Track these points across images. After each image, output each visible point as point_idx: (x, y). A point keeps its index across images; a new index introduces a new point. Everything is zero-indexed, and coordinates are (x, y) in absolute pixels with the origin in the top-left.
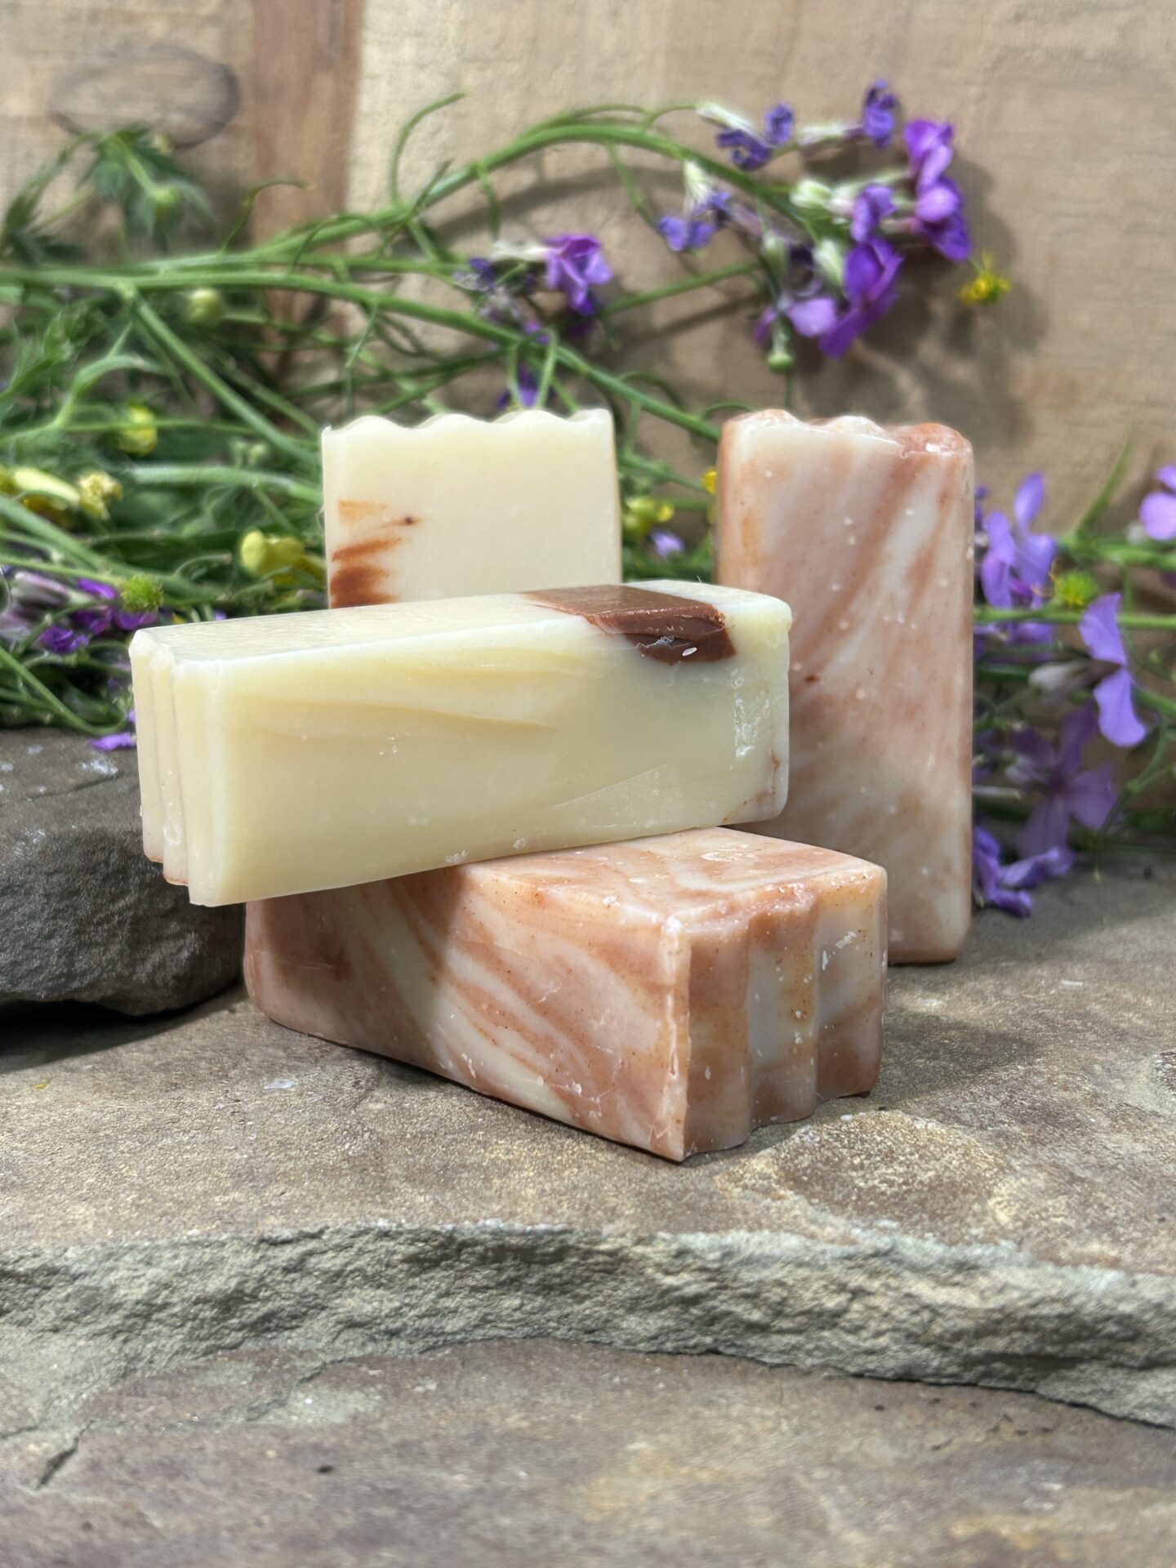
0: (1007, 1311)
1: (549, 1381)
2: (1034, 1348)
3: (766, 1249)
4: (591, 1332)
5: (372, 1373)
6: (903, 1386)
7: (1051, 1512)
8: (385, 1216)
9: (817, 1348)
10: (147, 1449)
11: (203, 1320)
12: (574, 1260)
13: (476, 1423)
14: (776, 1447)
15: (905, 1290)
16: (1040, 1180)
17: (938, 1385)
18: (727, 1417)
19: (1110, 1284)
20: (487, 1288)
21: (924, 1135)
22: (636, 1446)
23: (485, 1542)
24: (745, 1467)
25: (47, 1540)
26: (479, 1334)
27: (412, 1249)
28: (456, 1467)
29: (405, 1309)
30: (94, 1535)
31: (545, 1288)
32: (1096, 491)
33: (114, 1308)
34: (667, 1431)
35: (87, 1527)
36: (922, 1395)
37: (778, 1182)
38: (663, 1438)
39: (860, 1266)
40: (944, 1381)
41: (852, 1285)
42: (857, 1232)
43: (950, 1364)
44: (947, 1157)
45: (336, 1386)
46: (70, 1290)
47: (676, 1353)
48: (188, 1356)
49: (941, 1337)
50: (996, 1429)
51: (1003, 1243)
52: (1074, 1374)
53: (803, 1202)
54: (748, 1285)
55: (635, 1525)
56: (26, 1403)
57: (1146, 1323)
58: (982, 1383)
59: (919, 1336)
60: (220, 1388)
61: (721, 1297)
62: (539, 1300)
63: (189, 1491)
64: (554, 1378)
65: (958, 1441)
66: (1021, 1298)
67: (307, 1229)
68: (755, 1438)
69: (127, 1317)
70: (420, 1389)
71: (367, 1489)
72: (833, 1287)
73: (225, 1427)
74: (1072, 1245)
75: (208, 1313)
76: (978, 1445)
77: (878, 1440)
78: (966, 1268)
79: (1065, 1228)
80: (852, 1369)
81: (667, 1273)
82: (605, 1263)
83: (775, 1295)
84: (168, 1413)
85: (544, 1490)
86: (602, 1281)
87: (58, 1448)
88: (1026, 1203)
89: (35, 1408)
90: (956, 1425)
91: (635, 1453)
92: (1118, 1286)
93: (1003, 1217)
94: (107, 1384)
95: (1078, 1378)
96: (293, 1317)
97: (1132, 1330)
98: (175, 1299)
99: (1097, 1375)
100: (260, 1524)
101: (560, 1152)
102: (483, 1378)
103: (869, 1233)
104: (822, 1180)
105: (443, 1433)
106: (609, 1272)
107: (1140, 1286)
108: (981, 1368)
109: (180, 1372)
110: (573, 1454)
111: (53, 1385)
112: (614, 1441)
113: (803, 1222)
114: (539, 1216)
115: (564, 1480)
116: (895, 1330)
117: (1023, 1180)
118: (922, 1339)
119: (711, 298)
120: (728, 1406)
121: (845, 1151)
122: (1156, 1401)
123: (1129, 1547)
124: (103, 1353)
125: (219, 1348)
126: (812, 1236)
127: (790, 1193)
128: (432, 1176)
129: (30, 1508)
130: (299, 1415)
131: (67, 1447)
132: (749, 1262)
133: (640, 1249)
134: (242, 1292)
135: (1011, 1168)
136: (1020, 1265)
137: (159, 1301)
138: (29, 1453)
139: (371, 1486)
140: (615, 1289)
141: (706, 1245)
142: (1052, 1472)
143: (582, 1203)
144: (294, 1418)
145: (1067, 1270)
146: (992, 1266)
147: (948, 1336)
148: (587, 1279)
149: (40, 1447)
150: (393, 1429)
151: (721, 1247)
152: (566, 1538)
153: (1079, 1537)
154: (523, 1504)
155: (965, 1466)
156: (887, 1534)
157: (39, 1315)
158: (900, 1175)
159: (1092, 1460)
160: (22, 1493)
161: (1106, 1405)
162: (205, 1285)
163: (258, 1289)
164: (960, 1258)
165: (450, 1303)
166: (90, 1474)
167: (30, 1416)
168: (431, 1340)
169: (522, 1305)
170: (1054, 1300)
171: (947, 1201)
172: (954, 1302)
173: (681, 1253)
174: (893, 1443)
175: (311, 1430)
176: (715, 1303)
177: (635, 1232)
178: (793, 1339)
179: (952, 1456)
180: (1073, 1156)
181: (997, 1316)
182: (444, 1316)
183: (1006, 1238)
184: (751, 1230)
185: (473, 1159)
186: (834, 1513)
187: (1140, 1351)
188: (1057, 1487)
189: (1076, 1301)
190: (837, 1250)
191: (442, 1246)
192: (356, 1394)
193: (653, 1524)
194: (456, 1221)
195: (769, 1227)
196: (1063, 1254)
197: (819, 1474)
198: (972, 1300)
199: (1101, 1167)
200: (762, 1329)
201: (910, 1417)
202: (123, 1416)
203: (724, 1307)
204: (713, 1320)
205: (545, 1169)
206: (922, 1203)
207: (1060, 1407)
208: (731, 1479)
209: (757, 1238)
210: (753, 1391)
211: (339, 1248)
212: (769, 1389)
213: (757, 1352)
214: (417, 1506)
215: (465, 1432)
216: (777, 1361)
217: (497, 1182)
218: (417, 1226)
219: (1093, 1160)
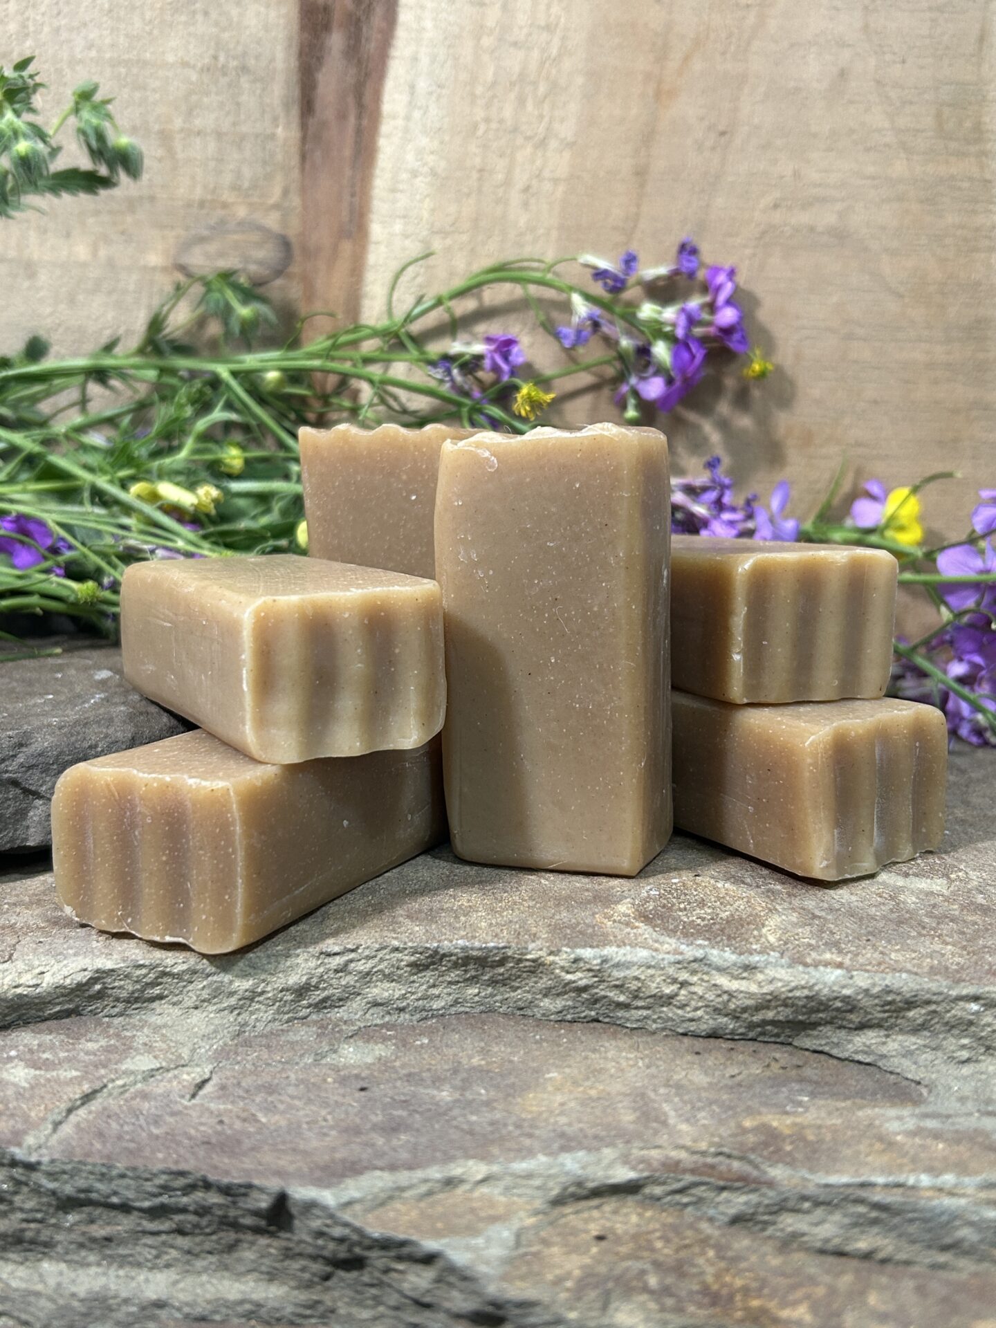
0: (775, 994)
1: (496, 1038)
2: (791, 1017)
3: (629, 958)
4: (521, 1009)
5: (389, 1033)
6: (712, 1040)
7: (802, 1113)
8: (396, 938)
9: (659, 1018)
10: (255, 1078)
11: (286, 1002)
12: (511, 965)
13: (453, 1062)
14: (636, 1076)
15: (713, 982)
16: (794, 917)
17: (733, 1040)
18: (606, 1058)
19: (837, 977)
20: (458, 982)
21: (723, 890)
22: (551, 1075)
23: (462, 1130)
24: (616, 1087)
25: (197, 1130)
26: (453, 1010)
27: (413, 958)
28: (442, 1088)
29: (408, 995)
30: (226, 1127)
31: (493, 982)
32: (823, 498)
33: (232, 994)
34: (569, 1066)
35: (221, 1122)
36: (724, 1046)
37: (634, 918)
38: (567, 1070)
39: (685, 968)
40: (737, 1037)
41: (680, 979)
42: (683, 947)
43: (740, 1027)
44: (737, 903)
45: (368, 1041)
46: (205, 983)
47: (573, 1021)
48: (277, 1023)
49: (735, 1010)
50: (768, 1066)
51: (772, 953)
52: (815, 1033)
53: (650, 930)
54: (618, 979)
55: (552, 1120)
56: (180, 1051)
57: (859, 1001)
58: (759, 1039)
59: (721, 1010)
60: (297, 1042)
61: (601, 987)
62: (490, 990)
63: (282, 1102)
64: (500, 1036)
65: (745, 1072)
66: (783, 986)
67: (350, 946)
68: (622, 1070)
69: (240, 1000)
70: (418, 1043)
71: (388, 1100)
72: (669, 981)
73: (302, 1065)
74: (814, 954)
75: (289, 998)
76: (758, 1075)
77: (697, 1072)
78: (750, 968)
79: (810, 945)
80: (681, 1031)
81: (568, 972)
82: (530, 966)
83: (634, 985)
84: (266, 1056)
85: (496, 1101)
86: (528, 978)
87: (201, 1076)
88: (786, 931)
89: (185, 1053)
90: (744, 1063)
91: (551, 1079)
92: (841, 979)
93: (772, 939)
94: (228, 1040)
95: (818, 1036)
96: (340, 1000)
97: (850, 1005)
98: (269, 989)
99: (830, 1033)
100: (325, 1120)
101: (501, 902)
102: (457, 1036)
103: (691, 947)
104: (662, 917)
105: (434, 1068)
106: (533, 972)
107: (856, 978)
108: (759, 1029)
109: (272, 1033)
110: (512, 1079)
111: (196, 1040)
112: (536, 1071)
113: (650, 941)
114: (490, 938)
115: (508, 1095)
116: (707, 1006)
117: (784, 917)
118: (724, 1012)
119: (586, 379)
120: (606, 1052)
121: (674, 900)
122: (865, 1049)
123: (849, 1133)
124: (225, 1021)
125: (296, 1018)
126: (656, 950)
127: (641, 924)
128: (423, 915)
129: (186, 1112)
130: (346, 1058)
131: (206, 1076)
132: (617, 965)
133: (551, 958)
134: (309, 984)
135: (776, 910)
136: (782, 966)
137: (259, 990)
138: (184, 1080)
139: (391, 1098)
140: (536, 983)
141: (592, 955)
142: (802, 1090)
143: (515, 931)
144: (342, 1060)
145: (811, 969)
146: (766, 967)
147: (739, 1010)
148: (519, 977)
149: (190, 1076)
150: (403, 1066)
151: (601, 957)
152: (511, 1128)
153: (820, 1127)
154: (484, 1109)
155: (750, 1087)
156: (704, 1125)
157: (186, 999)
158: (709, 914)
159: (826, 1083)
160: (182, 1104)
161: (835, 1052)
162: (287, 980)
163: (319, 982)
164: (747, 962)
165: (436, 991)
166: (221, 1092)
167: (183, 1058)
168: (424, 1014)
169: (479, 993)
170: (803, 988)
171: (737, 929)
172: (742, 989)
173: (576, 961)
174: (706, 1074)
175: (353, 1066)
176: (596, 991)
177: (548, 947)
178: (645, 1013)
179: (742, 1081)
180: (814, 903)
181: (769, 997)
182: (432, 999)
183: (774, 951)
184: (619, 946)
185: (447, 905)
186: (672, 1113)
187: (855, 1018)
188: (806, 1099)
189: (816, 988)
190: (672, 958)
191: (431, 956)
192: (380, 1045)
193: (563, 1120)
194: (439, 941)
195: (630, 945)
196: (809, 960)
197: (662, 1091)
198: (754, 988)
199: (831, 910)
200: (626, 1006)
201: (716, 1058)
202: (239, 1058)
203: (603, 993)
204: (596, 1001)
205: (492, 910)
206: (722, 930)
207: (807, 1053)
208: (609, 1094)
209: (622, 951)
210: (621, 1044)
211: (368, 958)
212: (630, 1042)
213: (623, 1021)
214: (420, 1110)
215: (446, 1067)
216: (634, 1026)
217: (463, 919)
218: (415, 944)
219: (826, 905)
